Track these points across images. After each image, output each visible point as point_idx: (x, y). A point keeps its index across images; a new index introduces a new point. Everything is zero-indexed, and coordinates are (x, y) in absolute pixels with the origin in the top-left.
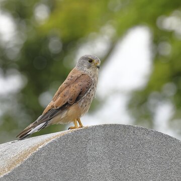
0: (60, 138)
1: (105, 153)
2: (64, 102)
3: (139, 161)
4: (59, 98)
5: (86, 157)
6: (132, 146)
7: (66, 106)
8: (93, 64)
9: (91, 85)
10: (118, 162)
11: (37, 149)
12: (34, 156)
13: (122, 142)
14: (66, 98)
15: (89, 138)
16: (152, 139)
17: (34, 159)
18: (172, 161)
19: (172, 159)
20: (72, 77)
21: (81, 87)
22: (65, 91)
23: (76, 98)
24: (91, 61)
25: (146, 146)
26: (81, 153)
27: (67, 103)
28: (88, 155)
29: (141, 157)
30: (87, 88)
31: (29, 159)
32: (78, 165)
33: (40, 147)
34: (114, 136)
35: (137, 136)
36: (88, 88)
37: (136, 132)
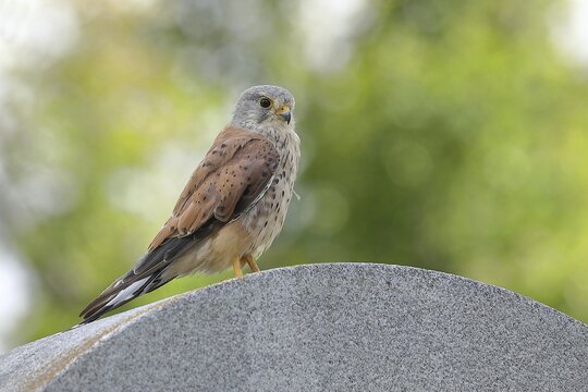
0: (165, 309)
1: (300, 344)
2: (204, 215)
3: (407, 359)
4: (191, 206)
5: (244, 359)
6: (384, 322)
7: (211, 227)
8: (272, 112)
9: (275, 167)
10: (343, 366)
11: (96, 344)
12: (85, 363)
13: (352, 312)
14: (209, 204)
15: (252, 305)
16: (444, 300)
17: (85, 370)
18: (508, 357)
19: (507, 351)
20: (223, 146)
21: (248, 173)
22: (205, 187)
23: (234, 202)
24: (266, 103)
25: (427, 319)
26: (229, 348)
27: (212, 219)
28: (250, 351)
29: (412, 349)
30: (264, 174)
31: (72, 372)
32: (221, 381)
33: (105, 337)
34: (329, 297)
35: (399, 292)
36: (267, 175)
37: (394, 281)
